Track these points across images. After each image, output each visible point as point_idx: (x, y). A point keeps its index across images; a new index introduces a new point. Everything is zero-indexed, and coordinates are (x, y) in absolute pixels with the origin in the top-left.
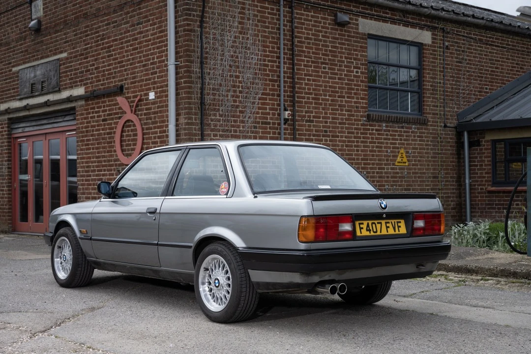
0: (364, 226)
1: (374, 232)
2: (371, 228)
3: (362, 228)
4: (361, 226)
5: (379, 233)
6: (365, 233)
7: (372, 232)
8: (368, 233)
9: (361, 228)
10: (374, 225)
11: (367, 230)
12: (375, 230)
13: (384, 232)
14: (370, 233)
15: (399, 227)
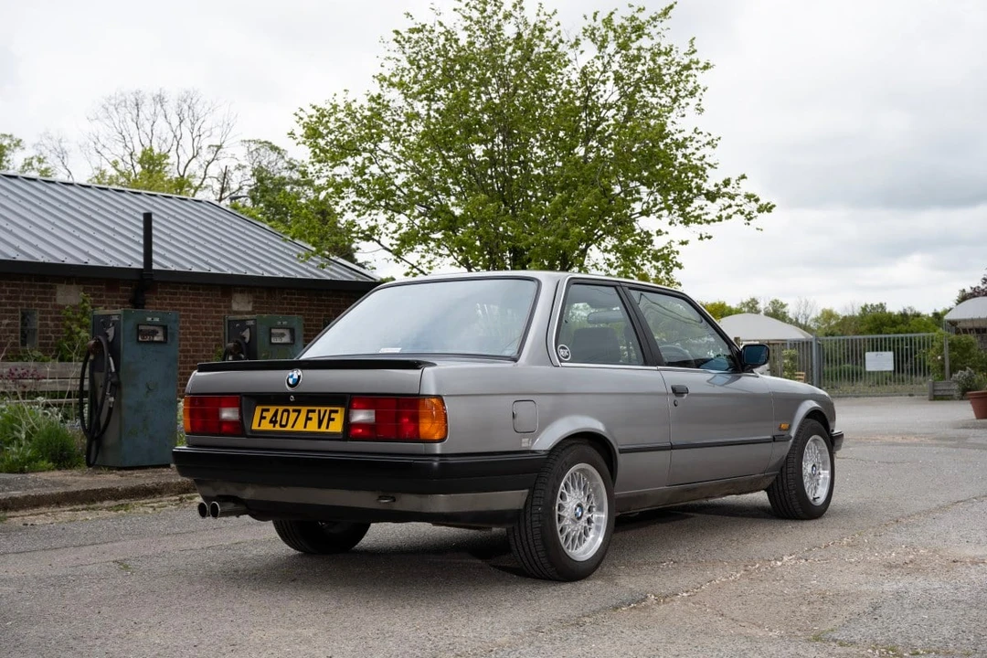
0: (269, 415)
1: (281, 426)
2: (278, 419)
3: (265, 418)
4: (265, 414)
5: (288, 428)
6: (266, 426)
7: (277, 425)
8: (270, 427)
9: (262, 418)
10: (285, 414)
11: (271, 422)
12: (284, 423)
13: (299, 427)
14: (274, 426)
15: (331, 419)
